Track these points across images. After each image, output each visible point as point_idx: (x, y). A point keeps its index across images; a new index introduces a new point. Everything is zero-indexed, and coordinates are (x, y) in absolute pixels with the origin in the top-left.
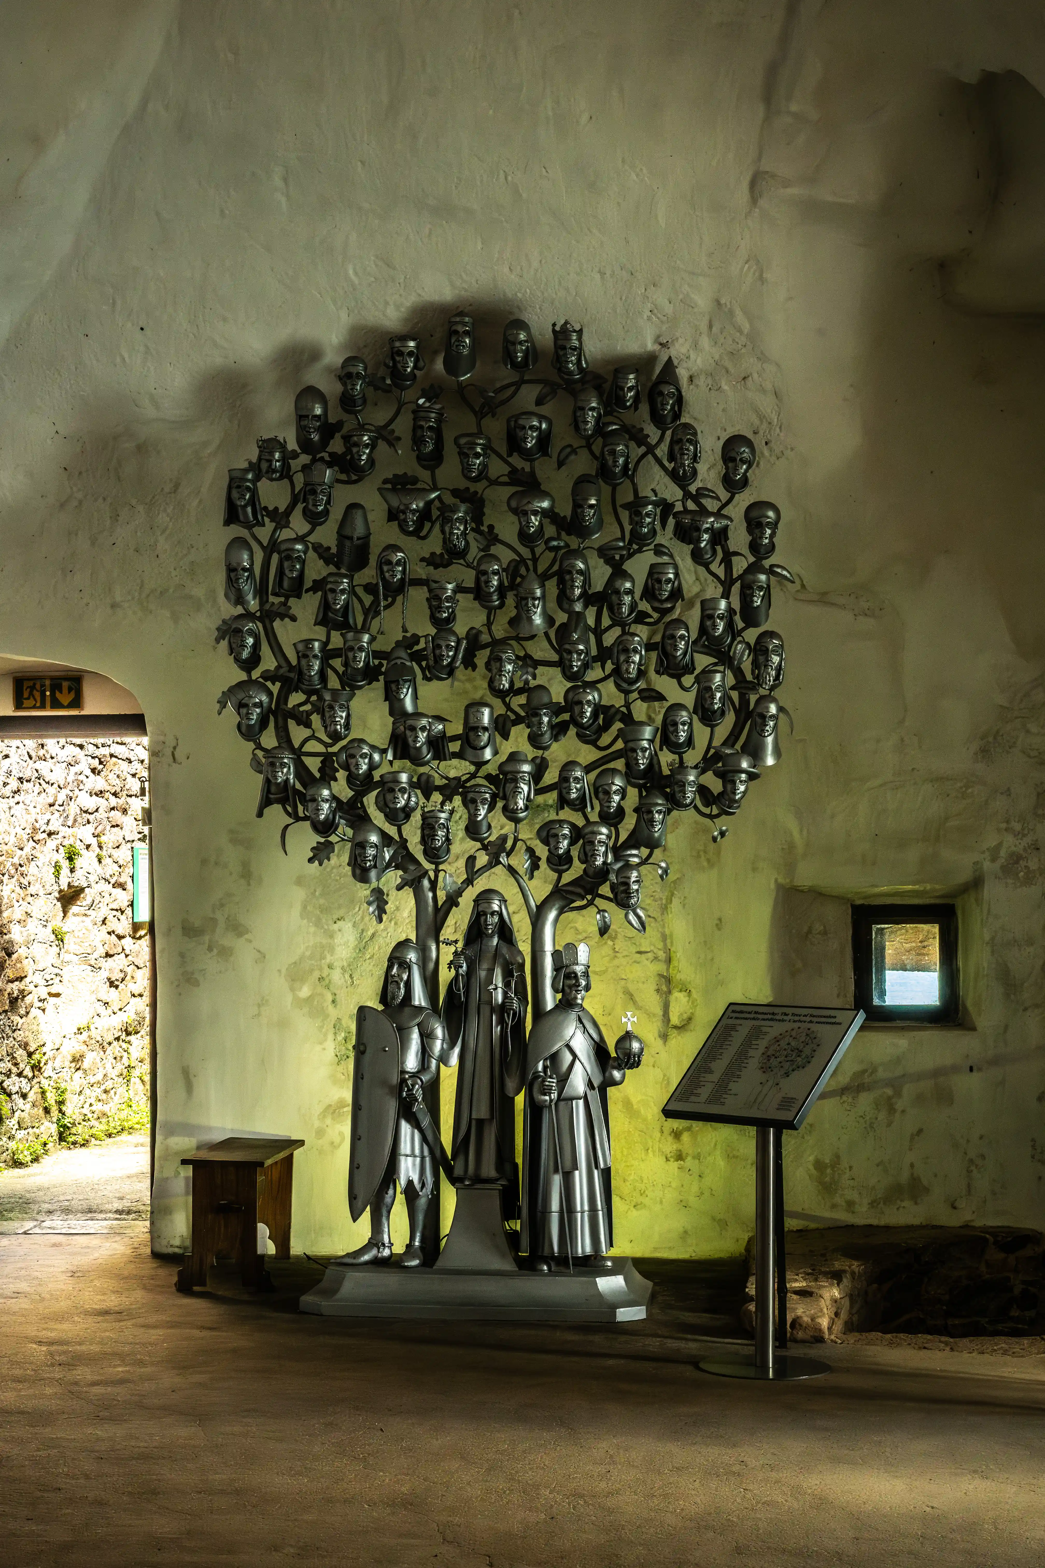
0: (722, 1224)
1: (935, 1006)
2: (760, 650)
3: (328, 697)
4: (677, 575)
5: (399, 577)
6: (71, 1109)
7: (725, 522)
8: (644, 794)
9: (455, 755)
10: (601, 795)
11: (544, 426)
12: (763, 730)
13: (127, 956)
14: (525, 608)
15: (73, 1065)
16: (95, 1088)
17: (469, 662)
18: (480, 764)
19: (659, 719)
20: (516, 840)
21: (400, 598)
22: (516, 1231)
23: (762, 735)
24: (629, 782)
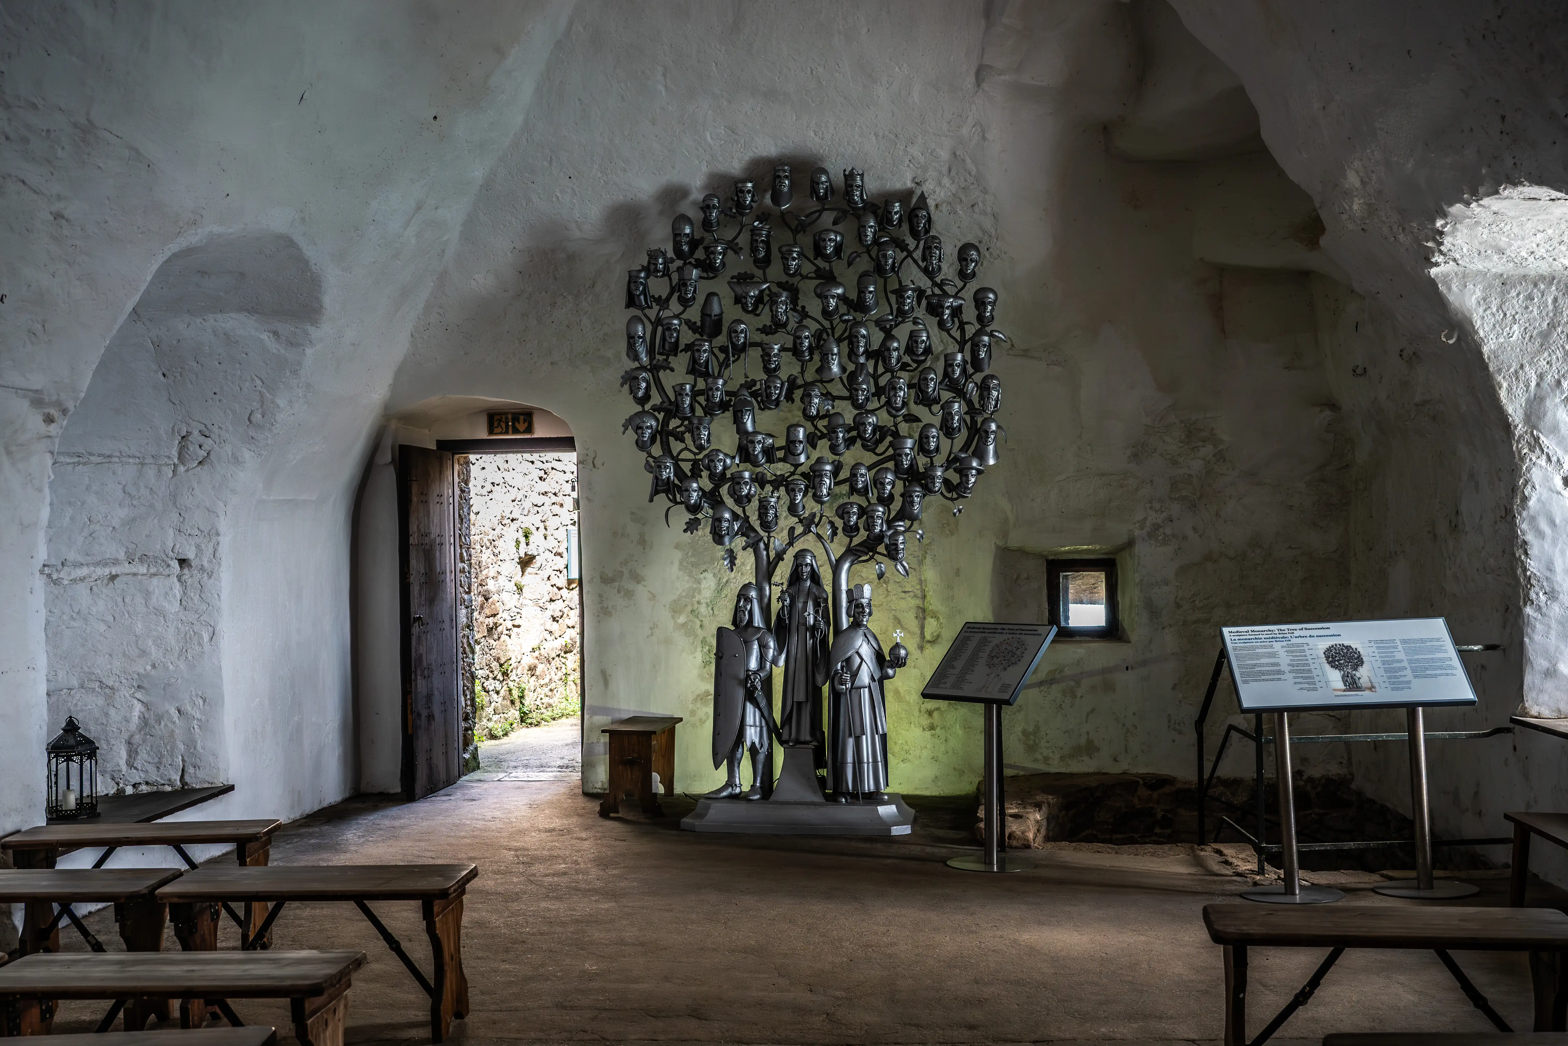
0: (961, 773)
1: (1103, 627)
2: (985, 387)
3: (696, 421)
4: (928, 337)
5: (742, 341)
6: (529, 701)
7: (960, 302)
8: (907, 484)
9: (780, 460)
10: (879, 486)
11: (838, 239)
12: (987, 441)
13: (564, 601)
14: (826, 361)
15: (530, 672)
16: (544, 688)
17: (789, 398)
18: (797, 466)
19: (916, 436)
20: (822, 516)
21: (743, 355)
22: (824, 776)
23: (985, 443)
24: (897, 477)
